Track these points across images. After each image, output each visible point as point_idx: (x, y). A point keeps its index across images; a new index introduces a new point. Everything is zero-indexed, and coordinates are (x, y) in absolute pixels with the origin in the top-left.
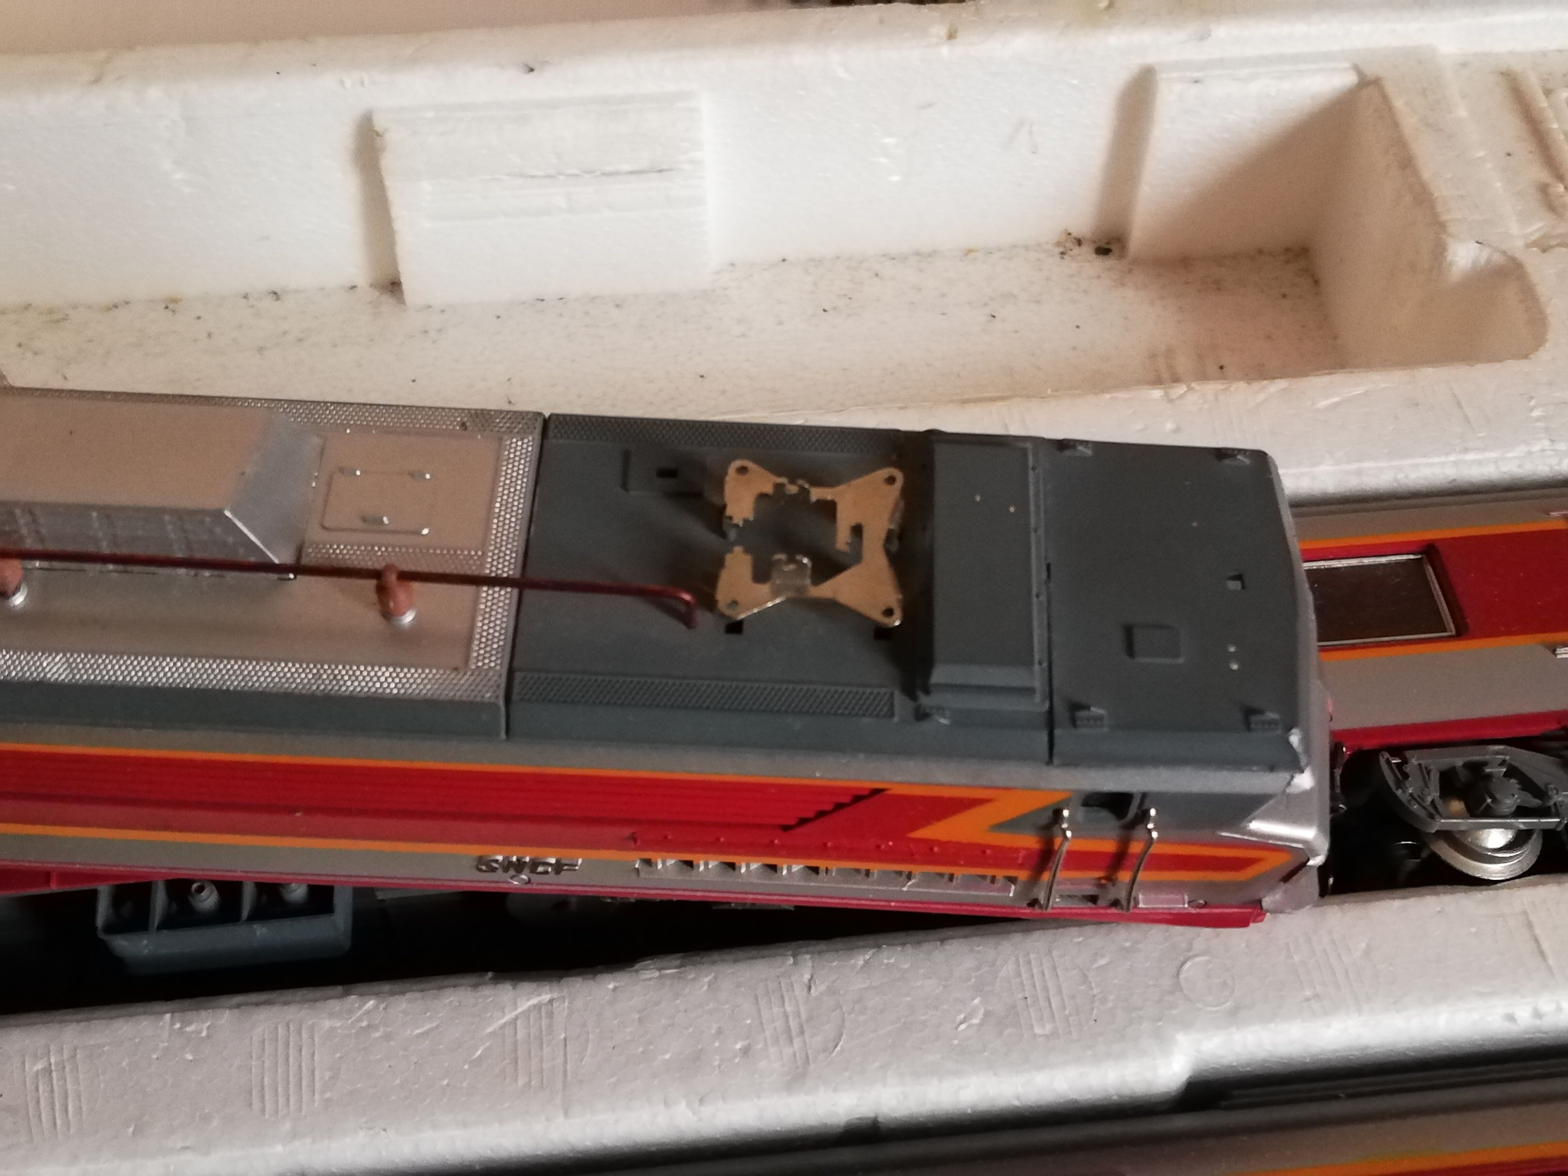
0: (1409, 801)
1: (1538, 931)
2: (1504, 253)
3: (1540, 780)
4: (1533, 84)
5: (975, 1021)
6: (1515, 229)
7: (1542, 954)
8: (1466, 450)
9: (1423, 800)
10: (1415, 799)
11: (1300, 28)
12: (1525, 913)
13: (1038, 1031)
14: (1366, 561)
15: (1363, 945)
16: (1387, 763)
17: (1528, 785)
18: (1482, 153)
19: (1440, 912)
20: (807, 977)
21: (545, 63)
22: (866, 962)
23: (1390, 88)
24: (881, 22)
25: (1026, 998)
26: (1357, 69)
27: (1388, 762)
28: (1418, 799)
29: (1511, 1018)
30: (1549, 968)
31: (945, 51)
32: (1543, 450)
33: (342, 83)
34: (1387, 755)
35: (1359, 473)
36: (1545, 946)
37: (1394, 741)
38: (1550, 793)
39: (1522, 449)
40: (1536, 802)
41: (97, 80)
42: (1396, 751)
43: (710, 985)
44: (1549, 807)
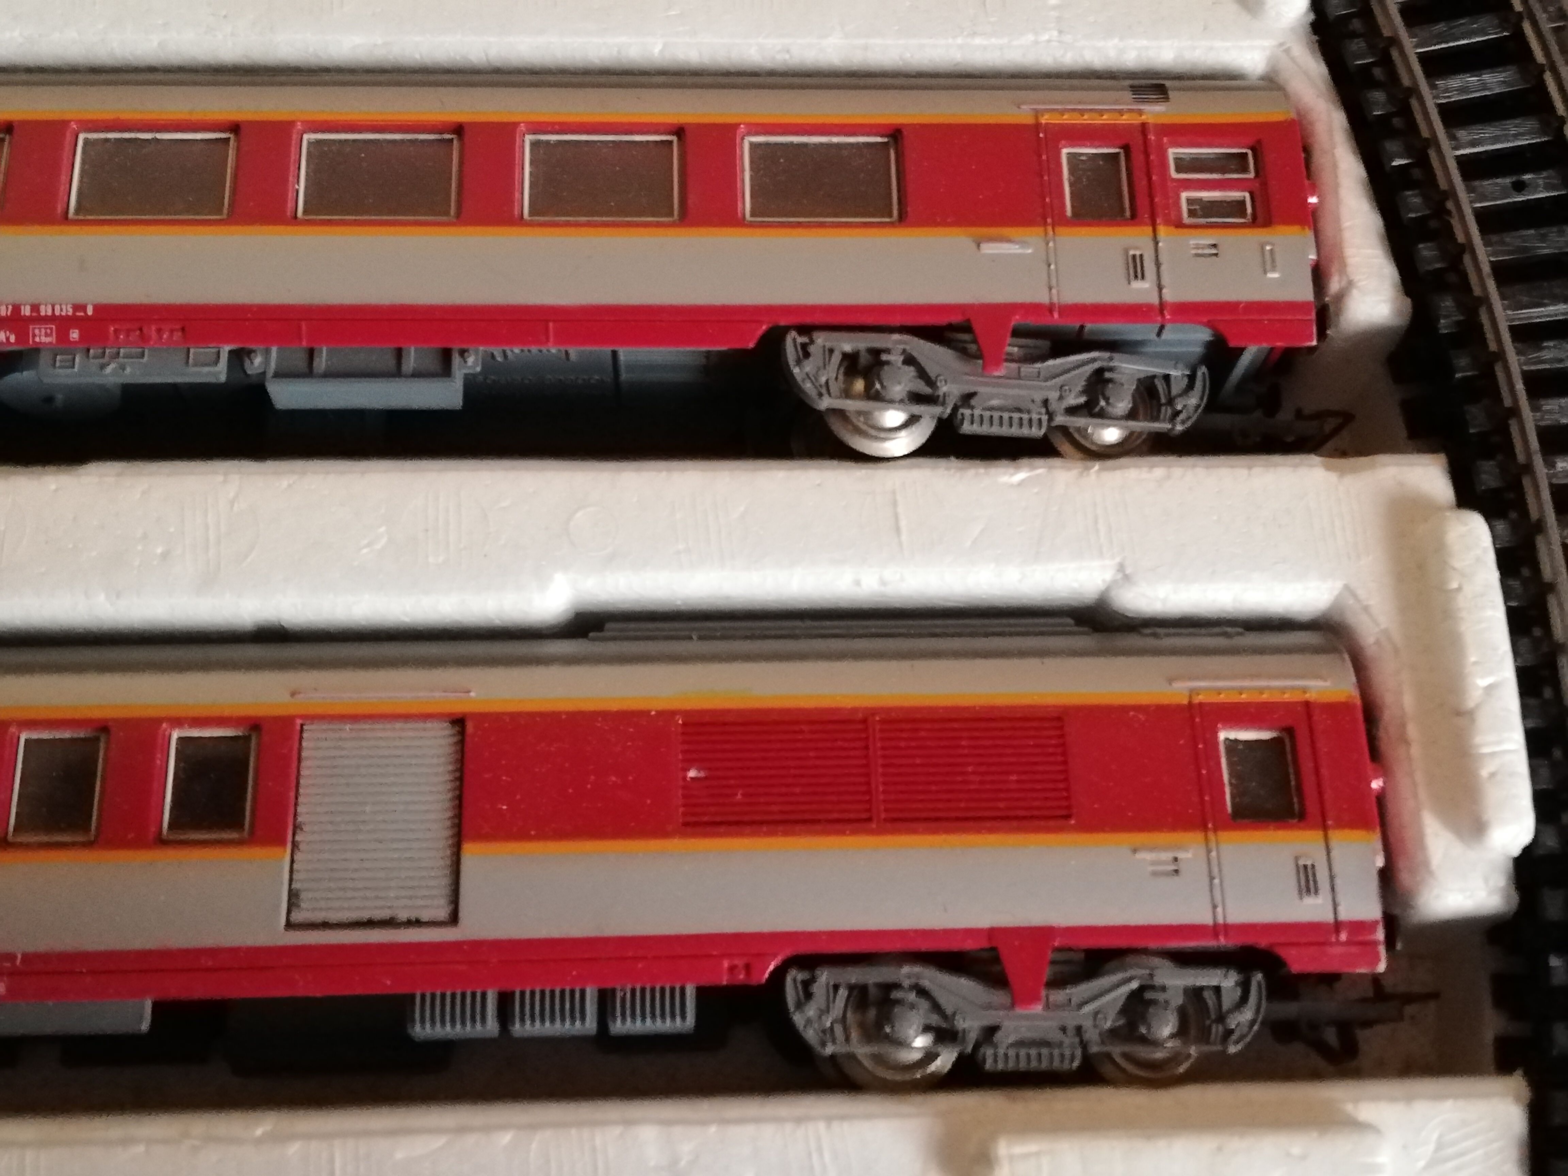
0: (803, 380)
1: (900, 509)
3: (932, 370)
5: (378, 546)
7: (898, 530)
8: (974, 34)
9: (816, 379)
10: (810, 378)
12: (894, 492)
13: (431, 560)
14: (835, 139)
15: (742, 509)
16: (792, 342)
17: (922, 374)
19: (819, 485)
20: (232, 495)
22: (290, 486)
25: (427, 530)
27: (794, 340)
29: (858, 583)
30: (900, 544)
32: (1049, 41)
34: (793, 334)
35: (866, 48)
36: (903, 523)
37: (808, 320)
38: (939, 384)
39: (1031, 37)
43: (144, 493)
44: (938, 396)
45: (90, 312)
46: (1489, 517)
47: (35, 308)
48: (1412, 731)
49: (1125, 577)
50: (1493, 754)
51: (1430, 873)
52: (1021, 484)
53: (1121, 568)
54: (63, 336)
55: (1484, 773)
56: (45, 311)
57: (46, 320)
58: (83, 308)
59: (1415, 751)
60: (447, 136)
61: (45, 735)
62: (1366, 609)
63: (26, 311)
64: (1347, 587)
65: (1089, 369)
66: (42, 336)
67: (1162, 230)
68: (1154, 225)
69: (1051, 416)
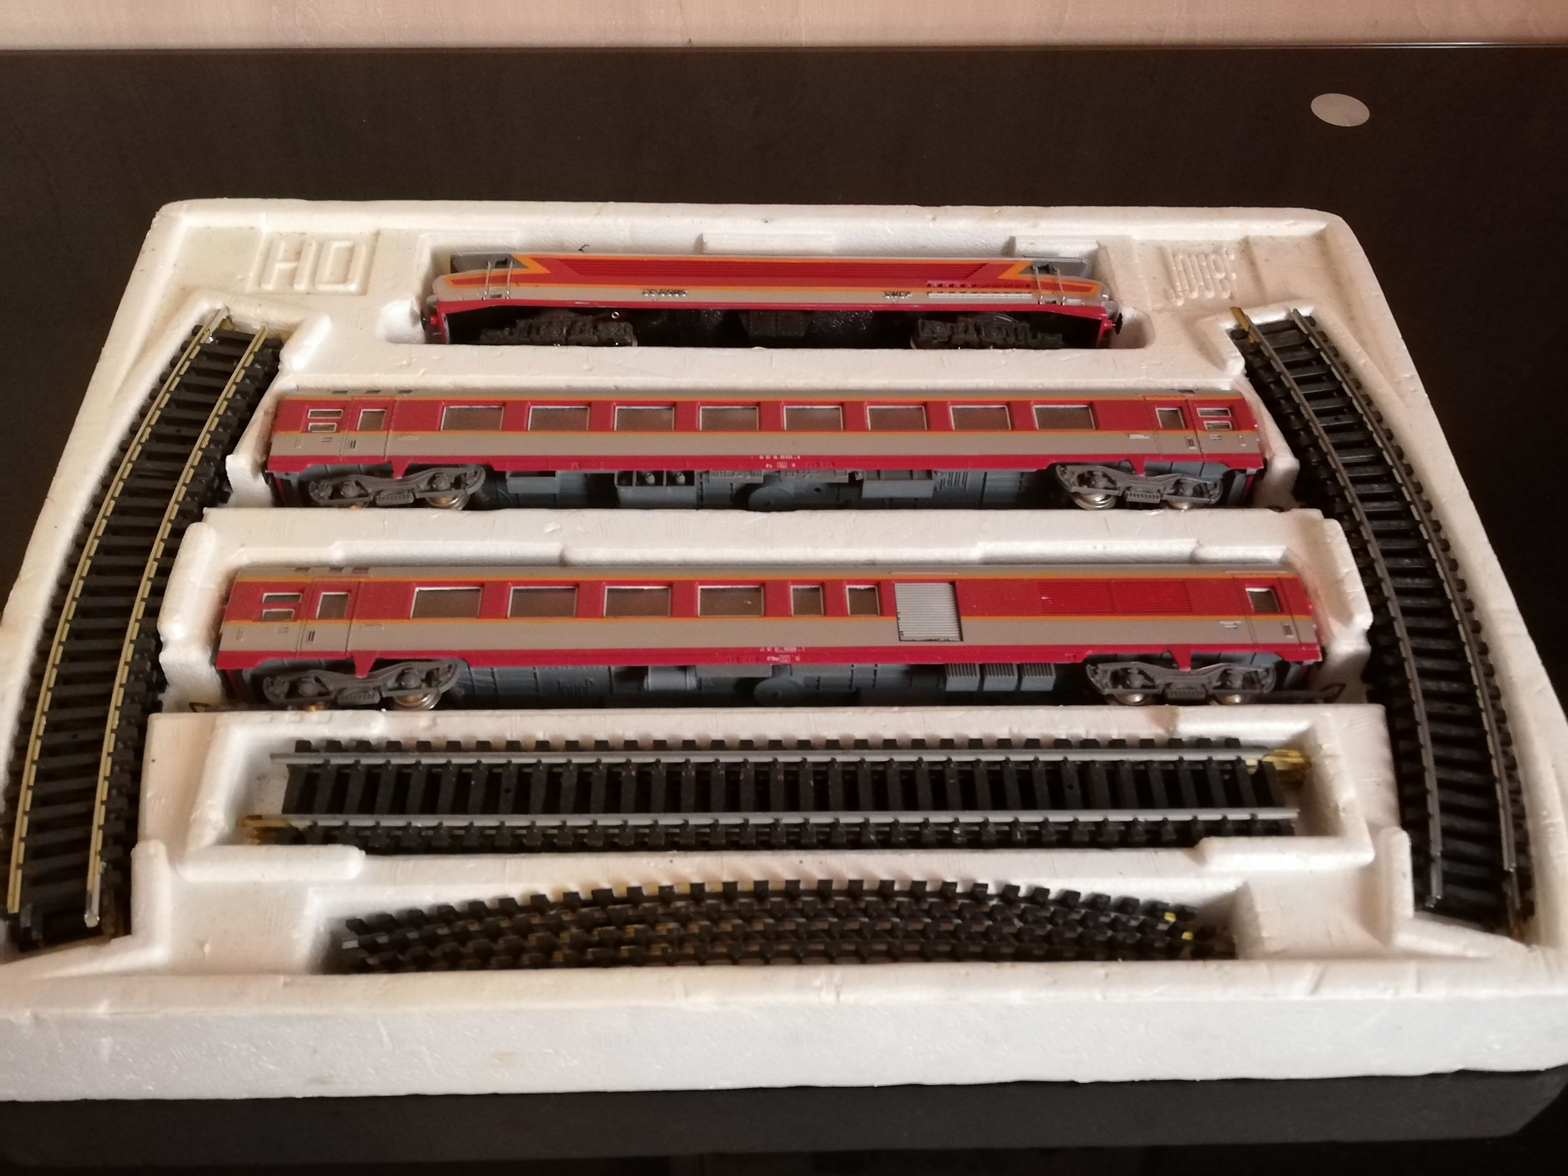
0: (1065, 482)
2: (1144, 313)
3: (1114, 478)
4: (1169, 251)
6: (1149, 304)
7: (1109, 529)
11: (1075, 225)
14: (1067, 406)
16: (1059, 469)
17: (1110, 480)
18: (1142, 277)
21: (772, 220)
23: (1110, 250)
24: (907, 212)
26: (1098, 243)
28: (1068, 480)
29: (1095, 548)
31: (931, 225)
33: (693, 222)
34: (1059, 466)
40: (1111, 486)
41: (598, 214)
42: (1064, 465)
44: (1117, 488)
45: (799, 458)
46: (1340, 520)
47: (779, 456)
48: (1320, 592)
49: (1200, 544)
50: (1353, 592)
51: (1334, 637)
52: (1155, 516)
53: (1198, 542)
54: (789, 465)
55: (1350, 598)
56: (782, 457)
57: (783, 460)
58: (796, 456)
59: (1323, 599)
60: (920, 407)
61: (800, 587)
62: (1296, 555)
63: (775, 457)
64: (1288, 549)
65: (1176, 479)
66: (782, 466)
67: (1199, 432)
68: (1195, 430)
69: (1162, 496)
